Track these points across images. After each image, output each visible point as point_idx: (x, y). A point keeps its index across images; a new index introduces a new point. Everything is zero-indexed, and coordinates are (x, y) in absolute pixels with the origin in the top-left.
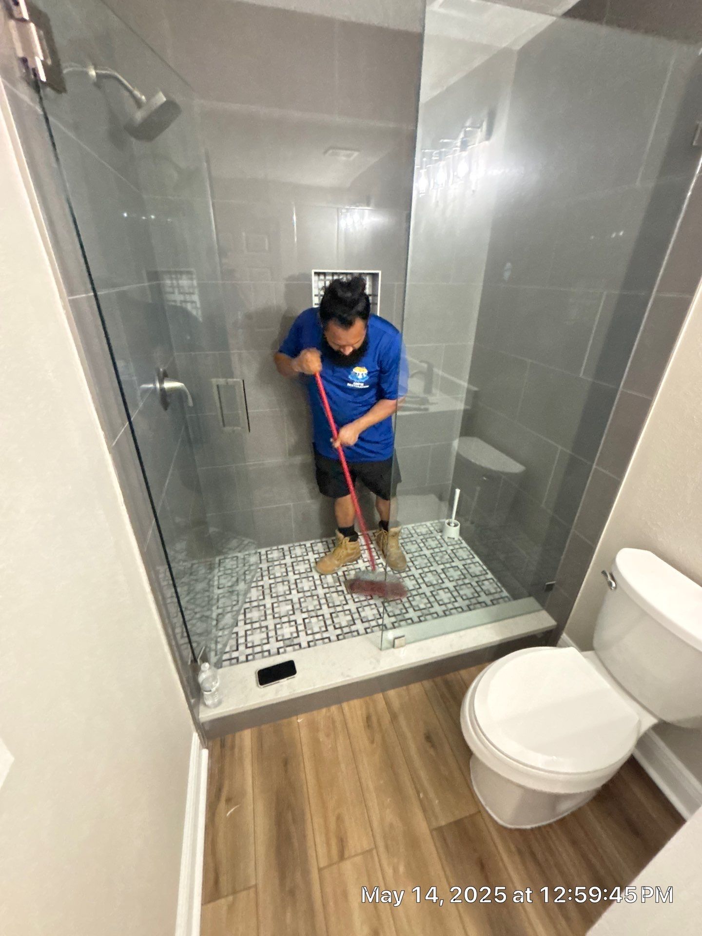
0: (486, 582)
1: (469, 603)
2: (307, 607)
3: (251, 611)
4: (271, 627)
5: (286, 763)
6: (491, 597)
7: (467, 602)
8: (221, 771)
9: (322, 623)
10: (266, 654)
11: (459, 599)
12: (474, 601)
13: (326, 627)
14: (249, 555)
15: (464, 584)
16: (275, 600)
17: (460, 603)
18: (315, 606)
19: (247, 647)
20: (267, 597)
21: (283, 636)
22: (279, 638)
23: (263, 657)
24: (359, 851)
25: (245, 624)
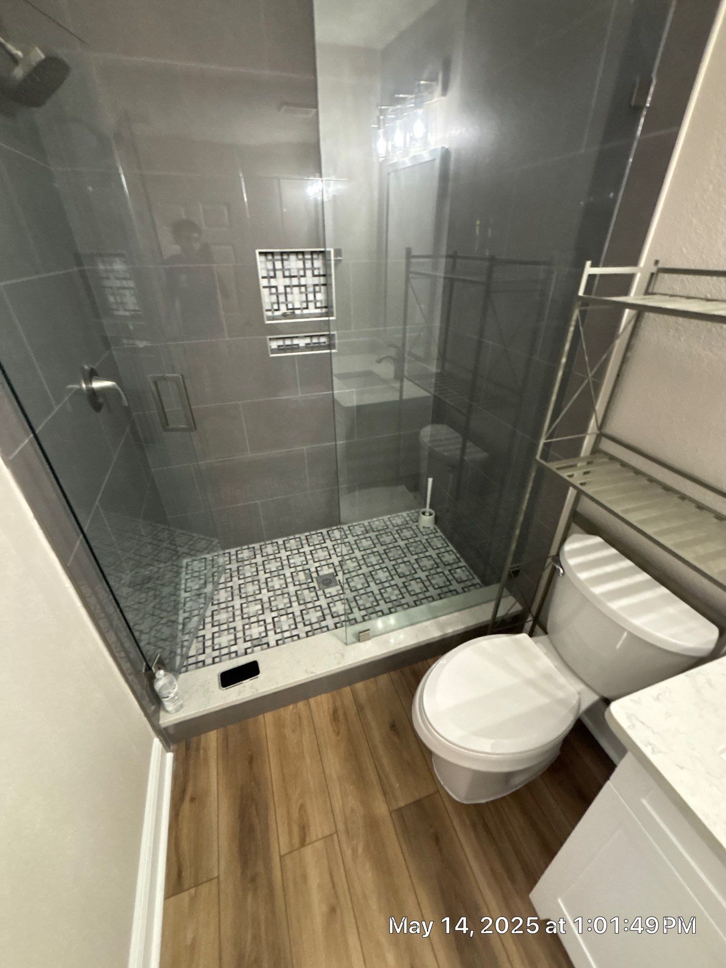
0: (458, 571)
1: (441, 592)
2: (277, 606)
3: (219, 613)
4: (239, 628)
5: (251, 760)
6: (462, 585)
7: (439, 591)
8: (186, 773)
9: (292, 621)
10: (233, 655)
11: (430, 588)
12: (445, 589)
13: (296, 625)
14: (218, 556)
15: (438, 573)
16: (244, 601)
17: (432, 592)
18: (285, 604)
19: (214, 650)
20: (237, 598)
21: (251, 636)
22: (248, 639)
23: (230, 658)
24: (320, 837)
25: (213, 626)
